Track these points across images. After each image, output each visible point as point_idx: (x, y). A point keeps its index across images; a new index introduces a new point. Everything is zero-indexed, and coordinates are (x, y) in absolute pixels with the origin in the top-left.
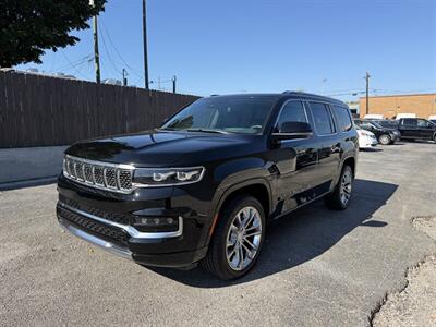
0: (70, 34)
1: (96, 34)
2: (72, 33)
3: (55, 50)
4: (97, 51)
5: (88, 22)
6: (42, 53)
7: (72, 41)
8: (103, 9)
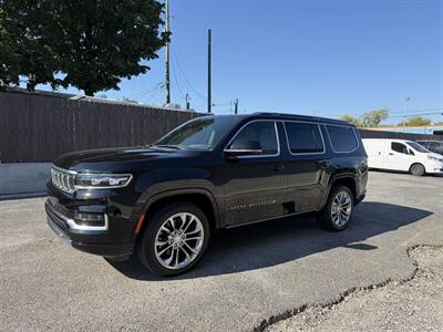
0: (140, 64)
1: (168, 63)
2: (142, 62)
3: (129, 78)
4: (168, 79)
5: (157, 52)
6: (119, 81)
7: (143, 69)
8: (169, 41)
